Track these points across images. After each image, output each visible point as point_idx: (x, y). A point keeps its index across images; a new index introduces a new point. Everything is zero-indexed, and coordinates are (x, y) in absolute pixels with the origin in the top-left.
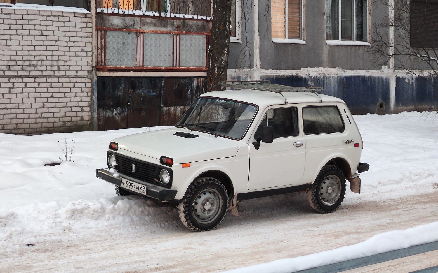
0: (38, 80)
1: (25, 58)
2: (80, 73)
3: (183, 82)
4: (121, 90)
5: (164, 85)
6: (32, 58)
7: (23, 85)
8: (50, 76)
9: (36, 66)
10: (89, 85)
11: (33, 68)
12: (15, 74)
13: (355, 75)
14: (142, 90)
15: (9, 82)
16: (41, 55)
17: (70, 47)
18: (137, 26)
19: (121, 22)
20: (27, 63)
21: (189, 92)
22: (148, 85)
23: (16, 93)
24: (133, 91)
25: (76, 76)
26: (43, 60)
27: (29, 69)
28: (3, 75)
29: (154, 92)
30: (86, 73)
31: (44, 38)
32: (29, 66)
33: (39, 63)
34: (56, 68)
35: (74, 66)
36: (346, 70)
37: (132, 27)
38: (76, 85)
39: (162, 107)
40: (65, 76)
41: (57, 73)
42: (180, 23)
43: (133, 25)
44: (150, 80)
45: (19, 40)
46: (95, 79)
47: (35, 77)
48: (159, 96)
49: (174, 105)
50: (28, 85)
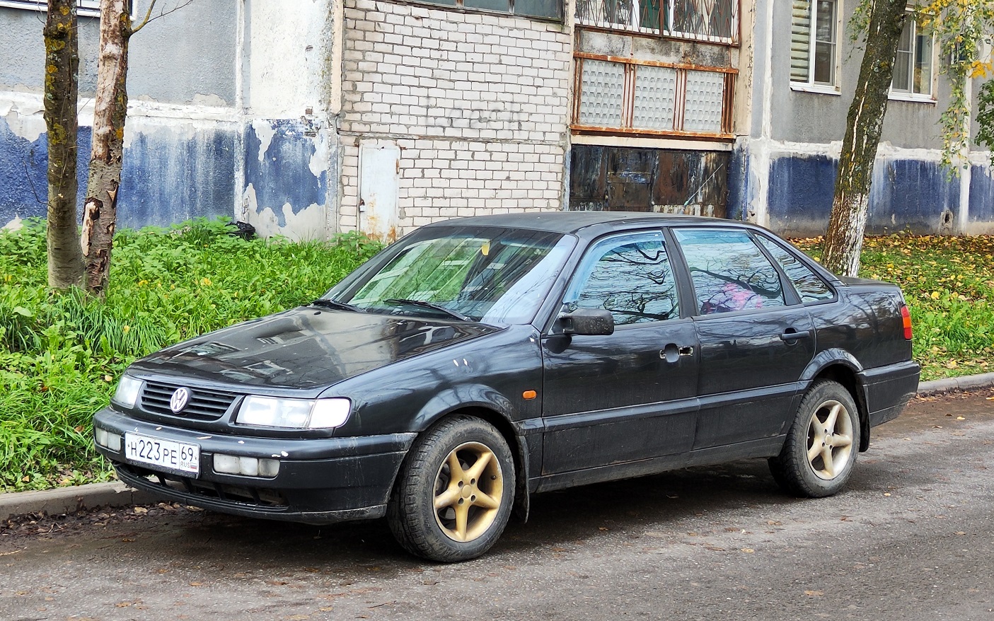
0: (490, 147)
1: (476, 105)
2: (548, 137)
3: (686, 161)
4: (597, 171)
5: (658, 165)
6: (483, 106)
7: (468, 155)
8: (506, 141)
9: (489, 121)
10: (560, 160)
11: (484, 125)
12: (459, 134)
13: (911, 158)
14: (626, 172)
15: (451, 150)
16: (496, 101)
17: (537, 87)
18: (627, 52)
19: (605, 43)
20: (476, 115)
21: (693, 180)
22: (636, 163)
23: (459, 169)
24: (613, 174)
25: (543, 143)
26: (499, 111)
27: (479, 125)
28: (443, 135)
29: (643, 176)
30: (556, 137)
31: (501, 69)
32: (480, 120)
33: (494, 115)
34: (515, 126)
35: (541, 123)
36: (898, 148)
37: (620, 53)
38: (543, 158)
39: (653, 205)
40: (527, 141)
41: (517, 135)
42: (688, 49)
43: (621, 50)
44: (640, 153)
45: (468, 72)
46: (569, 148)
47: (487, 142)
48: (650, 185)
49: (670, 204)
50: (477, 156)
